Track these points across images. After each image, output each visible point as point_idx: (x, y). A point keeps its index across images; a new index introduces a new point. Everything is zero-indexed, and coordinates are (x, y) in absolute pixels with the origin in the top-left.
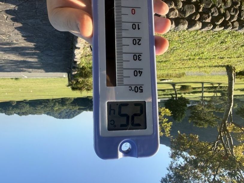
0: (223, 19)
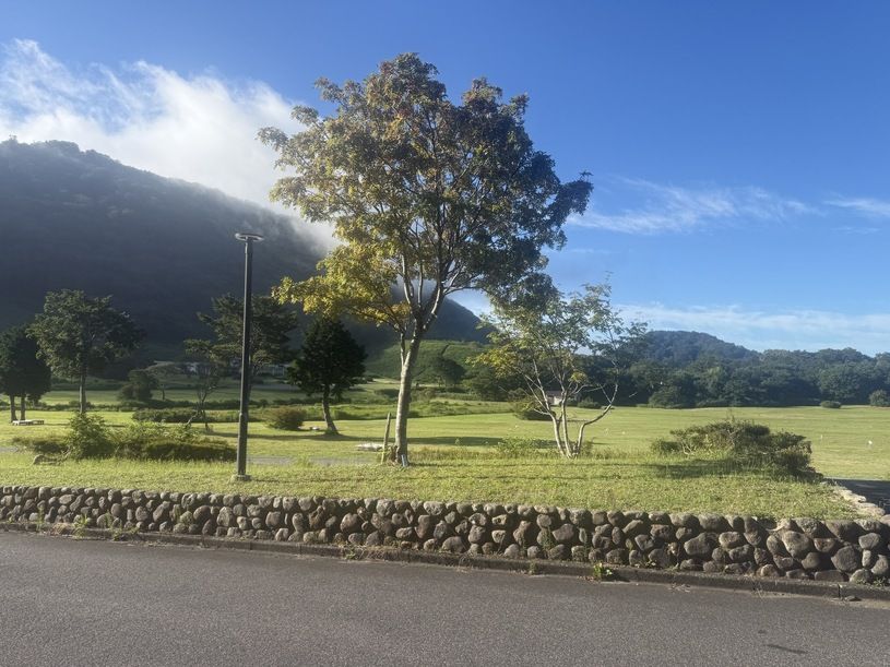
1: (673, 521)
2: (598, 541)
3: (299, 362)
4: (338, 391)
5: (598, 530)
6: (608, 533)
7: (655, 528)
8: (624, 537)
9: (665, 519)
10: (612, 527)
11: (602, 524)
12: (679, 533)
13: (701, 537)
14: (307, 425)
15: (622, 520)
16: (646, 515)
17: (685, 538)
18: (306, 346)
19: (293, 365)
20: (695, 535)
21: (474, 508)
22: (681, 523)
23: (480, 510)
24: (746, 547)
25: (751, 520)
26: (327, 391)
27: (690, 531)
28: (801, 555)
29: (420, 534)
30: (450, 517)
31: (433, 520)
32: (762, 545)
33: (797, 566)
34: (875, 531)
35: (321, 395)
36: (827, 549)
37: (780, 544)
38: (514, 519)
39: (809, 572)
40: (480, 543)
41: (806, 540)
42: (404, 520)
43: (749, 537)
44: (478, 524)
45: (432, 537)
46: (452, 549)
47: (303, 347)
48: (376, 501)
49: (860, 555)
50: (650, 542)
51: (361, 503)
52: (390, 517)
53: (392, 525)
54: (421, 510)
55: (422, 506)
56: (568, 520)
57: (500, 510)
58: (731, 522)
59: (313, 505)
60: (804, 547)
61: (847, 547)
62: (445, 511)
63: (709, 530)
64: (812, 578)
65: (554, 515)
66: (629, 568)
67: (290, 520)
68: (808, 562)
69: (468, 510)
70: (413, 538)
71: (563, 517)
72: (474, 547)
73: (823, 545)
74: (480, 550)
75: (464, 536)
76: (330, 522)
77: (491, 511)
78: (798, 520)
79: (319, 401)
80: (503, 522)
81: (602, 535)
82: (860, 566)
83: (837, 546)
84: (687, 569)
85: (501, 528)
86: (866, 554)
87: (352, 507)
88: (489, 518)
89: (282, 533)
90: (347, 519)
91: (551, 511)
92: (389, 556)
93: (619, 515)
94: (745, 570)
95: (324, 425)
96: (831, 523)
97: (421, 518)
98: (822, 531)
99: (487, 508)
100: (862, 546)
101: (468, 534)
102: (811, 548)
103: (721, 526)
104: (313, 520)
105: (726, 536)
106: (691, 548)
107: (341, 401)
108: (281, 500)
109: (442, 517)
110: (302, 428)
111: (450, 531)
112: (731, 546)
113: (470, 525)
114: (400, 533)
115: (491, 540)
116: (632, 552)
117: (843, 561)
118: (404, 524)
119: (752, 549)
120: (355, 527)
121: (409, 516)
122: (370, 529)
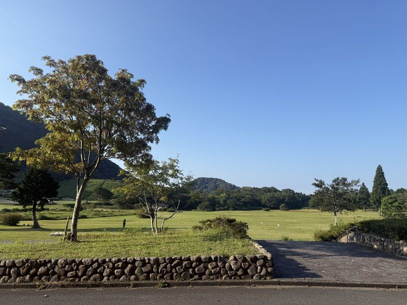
0: (172, 265)
1: (192, 260)
2: (161, 270)
3: (20, 189)
4: (42, 205)
5: (162, 266)
6: (165, 267)
7: (185, 263)
8: (172, 268)
9: (189, 259)
10: (167, 264)
11: (163, 263)
12: (194, 265)
13: (202, 265)
14: (21, 223)
15: (172, 260)
16: (181, 258)
17: (196, 266)
18: (24, 180)
19: (16, 190)
20: (199, 265)
21: (107, 260)
22: (194, 260)
23: (110, 261)
24: (218, 268)
25: (220, 257)
26: (35, 205)
27: (198, 263)
28: (237, 270)
29: (80, 274)
30: (95, 265)
31: (87, 267)
32: (224, 267)
33: (236, 274)
34: (262, 259)
35: (32, 207)
36: (246, 267)
37: (230, 266)
38: (126, 263)
39: (240, 276)
40: (109, 276)
41: (239, 264)
42: (72, 268)
43: (219, 264)
44: (108, 267)
45: (85, 275)
46: (95, 280)
47: (23, 181)
48: (57, 260)
49: (257, 268)
50: (182, 269)
51: (50, 261)
52: (65, 267)
53: (66, 271)
54: (81, 263)
55: (81, 261)
56: (149, 263)
57: (119, 260)
58: (213, 259)
59: (23, 263)
60: (239, 267)
61: (253, 265)
62: (93, 262)
63: (205, 262)
64: (241, 279)
65: (143, 261)
66: (174, 281)
67: (9, 272)
68: (240, 273)
69: (104, 261)
70: (76, 276)
71: (147, 261)
72: (105, 278)
73: (245, 265)
74: (108, 279)
75: (101, 273)
76: (32, 271)
77: (115, 261)
78: (237, 256)
79: (30, 210)
80: (120, 266)
81: (163, 268)
82: (257, 273)
83: (250, 265)
84: (195, 279)
85: (119, 268)
86: (259, 268)
87: (45, 264)
88: (114, 264)
89: (4, 278)
90: (42, 270)
91: (142, 259)
92: (63, 286)
93: (171, 258)
94: (217, 278)
95: (32, 223)
96: (248, 257)
97: (81, 266)
98: (245, 260)
99: (113, 260)
100: (258, 265)
101: (103, 272)
102: (241, 267)
103: (210, 260)
104: (22, 271)
105: (211, 265)
106: (198, 270)
107: (43, 209)
108: (5, 262)
109: (91, 265)
110: (19, 224)
111: (95, 271)
112: (213, 268)
113: (104, 268)
114: (69, 274)
115: (114, 274)
116: (175, 274)
117: (251, 271)
118: (72, 270)
119: (220, 268)
120: (46, 273)
121: (74, 266)
122: (54, 273)
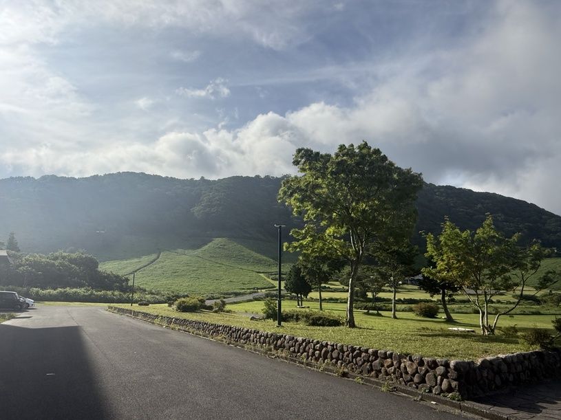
0: (353, 355)
1: (369, 352)
2: (345, 359)
5: (345, 354)
6: (348, 356)
7: (363, 354)
8: (353, 358)
9: (366, 351)
10: (349, 353)
11: (347, 351)
13: (378, 361)
17: (373, 361)
20: (376, 360)
22: (372, 353)
23: (312, 342)
24: (393, 368)
25: (396, 355)
27: (374, 357)
28: (413, 375)
29: (296, 350)
30: (304, 344)
31: (300, 345)
32: (399, 367)
33: (412, 380)
34: (442, 365)
35: (440, 297)
36: (423, 372)
37: (405, 368)
38: (322, 346)
39: (416, 384)
40: (312, 356)
41: (415, 367)
42: (292, 344)
43: (395, 363)
44: (312, 348)
45: (299, 353)
48: (286, 336)
49: (436, 378)
50: (361, 362)
51: (282, 336)
52: (289, 342)
53: (289, 346)
54: (297, 341)
56: (337, 348)
57: (318, 342)
58: (388, 354)
59: (272, 335)
60: (414, 371)
61: (431, 372)
62: (303, 341)
63: (381, 358)
64: (417, 388)
65: (333, 346)
67: (266, 341)
69: (309, 342)
70: (294, 352)
71: (335, 347)
72: (310, 358)
73: (421, 370)
74: (312, 359)
76: (275, 343)
78: (412, 356)
80: (318, 348)
81: (346, 356)
82: (437, 384)
83: (427, 371)
84: (373, 376)
85: (318, 350)
86: (439, 378)
87: (280, 338)
88: (315, 346)
90: (279, 342)
91: (332, 344)
93: (352, 347)
95: (444, 315)
96: (425, 359)
97: (297, 344)
98: (421, 363)
99: (314, 341)
100: (438, 373)
101: (309, 352)
102: (417, 372)
103: (385, 356)
104: (271, 341)
105: (386, 362)
106: (374, 366)
111: (304, 350)
112: (388, 367)
113: (309, 348)
115: (315, 355)
117: (430, 380)
118: (292, 346)
119: (395, 369)
120: (280, 345)
121: (294, 342)
122: (284, 346)
